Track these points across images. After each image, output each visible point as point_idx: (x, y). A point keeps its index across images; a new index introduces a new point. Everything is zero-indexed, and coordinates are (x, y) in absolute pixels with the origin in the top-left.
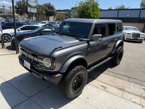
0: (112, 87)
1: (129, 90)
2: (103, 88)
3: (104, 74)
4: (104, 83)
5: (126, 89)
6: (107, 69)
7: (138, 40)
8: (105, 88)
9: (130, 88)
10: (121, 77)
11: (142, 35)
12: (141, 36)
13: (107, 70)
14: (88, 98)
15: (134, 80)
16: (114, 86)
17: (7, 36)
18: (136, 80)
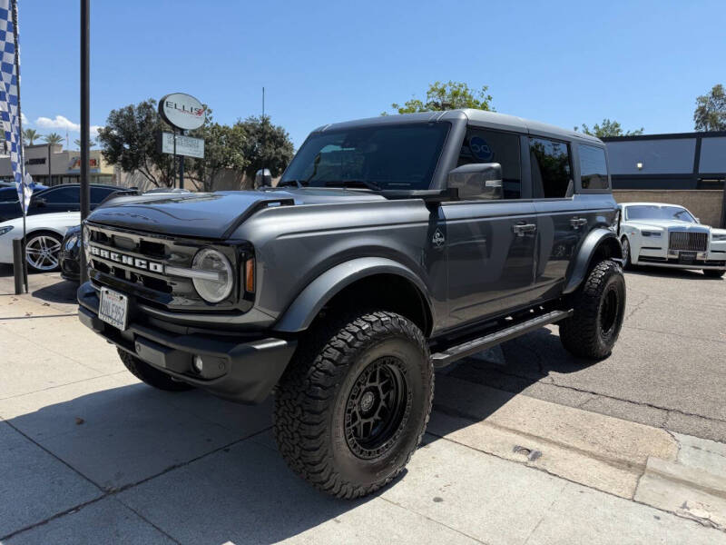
0: (574, 455)
1: (670, 469)
2: (523, 458)
3: (532, 396)
4: (529, 436)
5: (652, 464)
6: (546, 375)
7: (701, 263)
8: (536, 456)
9: (676, 462)
10: (621, 407)
11: (715, 236)
12: (712, 242)
13: (544, 380)
14: (438, 500)
15: (695, 422)
16: (584, 452)
17: (50, 244)
18: (708, 424)
